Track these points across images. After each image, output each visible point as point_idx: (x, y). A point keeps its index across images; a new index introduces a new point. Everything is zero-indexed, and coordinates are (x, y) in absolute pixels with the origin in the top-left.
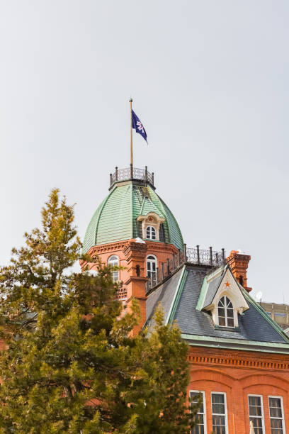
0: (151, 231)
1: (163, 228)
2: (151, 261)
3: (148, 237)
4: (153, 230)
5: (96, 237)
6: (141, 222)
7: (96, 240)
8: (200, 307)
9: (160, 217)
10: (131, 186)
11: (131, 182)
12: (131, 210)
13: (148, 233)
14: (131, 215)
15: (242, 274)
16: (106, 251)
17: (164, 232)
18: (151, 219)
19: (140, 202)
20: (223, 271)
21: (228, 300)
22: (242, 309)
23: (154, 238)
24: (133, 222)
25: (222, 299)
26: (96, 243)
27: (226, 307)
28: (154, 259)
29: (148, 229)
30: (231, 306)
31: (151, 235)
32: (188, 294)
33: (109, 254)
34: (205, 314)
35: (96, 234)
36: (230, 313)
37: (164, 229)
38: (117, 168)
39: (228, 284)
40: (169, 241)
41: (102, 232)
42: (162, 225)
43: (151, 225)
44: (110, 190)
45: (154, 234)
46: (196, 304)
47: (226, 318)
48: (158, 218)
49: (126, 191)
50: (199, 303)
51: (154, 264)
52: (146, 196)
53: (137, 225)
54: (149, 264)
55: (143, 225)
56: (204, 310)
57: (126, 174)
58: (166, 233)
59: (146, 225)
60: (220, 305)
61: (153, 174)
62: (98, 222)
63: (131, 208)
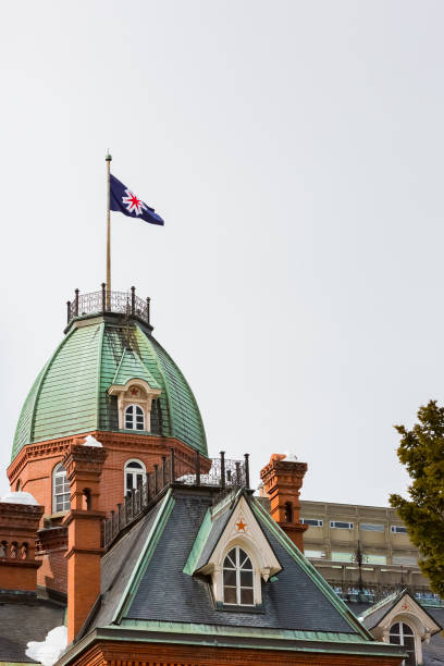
0: (135, 415)
1: (159, 407)
2: (135, 472)
3: (129, 426)
4: (139, 411)
5: (33, 427)
6: (115, 398)
7: (33, 433)
8: (192, 568)
9: (152, 387)
10: (102, 326)
11: (102, 319)
12: (98, 375)
13: (129, 418)
14: (97, 385)
15: (291, 499)
16: (50, 455)
17: (160, 414)
18: (135, 390)
19: (117, 359)
20: (233, 502)
21: (243, 555)
22: (268, 572)
23: (140, 427)
24: (101, 398)
25: (232, 554)
26: (32, 439)
27: (238, 568)
28: (140, 467)
29: (130, 410)
30: (248, 565)
31: (135, 422)
32: (173, 545)
33: (55, 460)
34: (200, 582)
35: (34, 421)
36: (247, 579)
37: (160, 410)
38: (77, 291)
39: (241, 526)
40: (170, 433)
41: (42, 417)
42: (156, 402)
43: (135, 403)
44: (66, 332)
45: (140, 419)
46: (185, 562)
47: (239, 588)
48: (148, 390)
49: (92, 337)
50: (191, 559)
51: (139, 477)
52: (129, 346)
53: (109, 401)
54: (130, 477)
55: (120, 402)
56: (198, 574)
57: (94, 303)
58: (165, 418)
59: (125, 403)
60: (227, 563)
61: (148, 300)
62: (38, 399)
63: (98, 370)
